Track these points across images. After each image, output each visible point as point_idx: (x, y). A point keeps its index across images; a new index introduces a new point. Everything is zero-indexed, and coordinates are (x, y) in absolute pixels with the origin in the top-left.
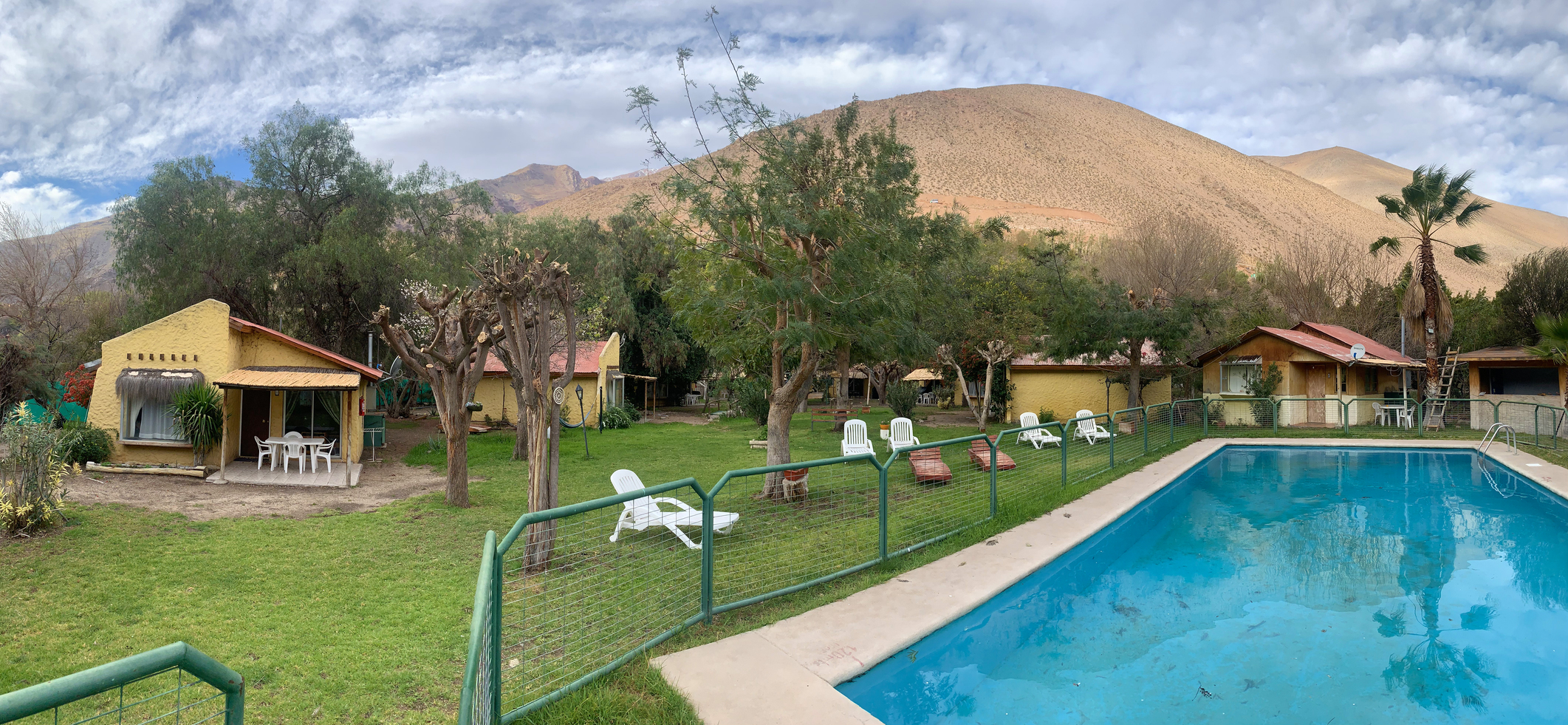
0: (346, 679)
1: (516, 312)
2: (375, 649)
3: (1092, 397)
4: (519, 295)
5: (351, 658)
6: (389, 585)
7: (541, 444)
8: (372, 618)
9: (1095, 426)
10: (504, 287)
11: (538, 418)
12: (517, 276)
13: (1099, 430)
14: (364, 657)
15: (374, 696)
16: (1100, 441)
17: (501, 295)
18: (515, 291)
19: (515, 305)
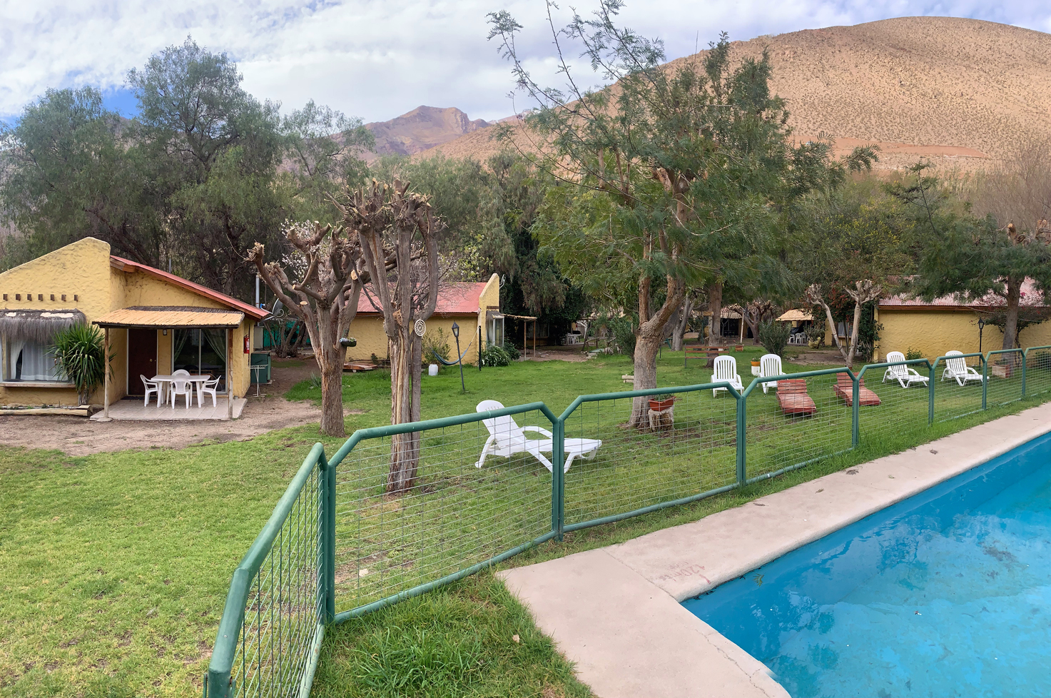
0: (188, 584)
1: (375, 244)
2: (225, 558)
3: (962, 339)
4: (378, 227)
5: (198, 567)
7: (403, 374)
9: (966, 368)
10: (363, 218)
11: (399, 349)
12: (376, 207)
13: (970, 372)
14: (211, 566)
15: (214, 597)
16: (971, 383)
17: (361, 227)
18: (373, 222)
19: (373, 238)
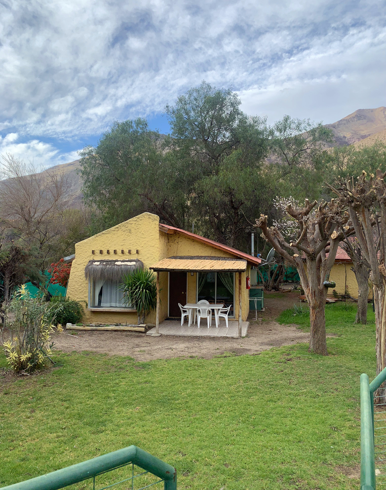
0: (243, 468)
1: (364, 216)
2: (264, 449)
4: (367, 204)
5: (246, 454)
6: (272, 405)
8: (260, 427)
10: (355, 199)
12: (365, 190)
14: (256, 454)
15: (265, 481)
17: (353, 204)
18: (363, 201)
19: (363, 211)
